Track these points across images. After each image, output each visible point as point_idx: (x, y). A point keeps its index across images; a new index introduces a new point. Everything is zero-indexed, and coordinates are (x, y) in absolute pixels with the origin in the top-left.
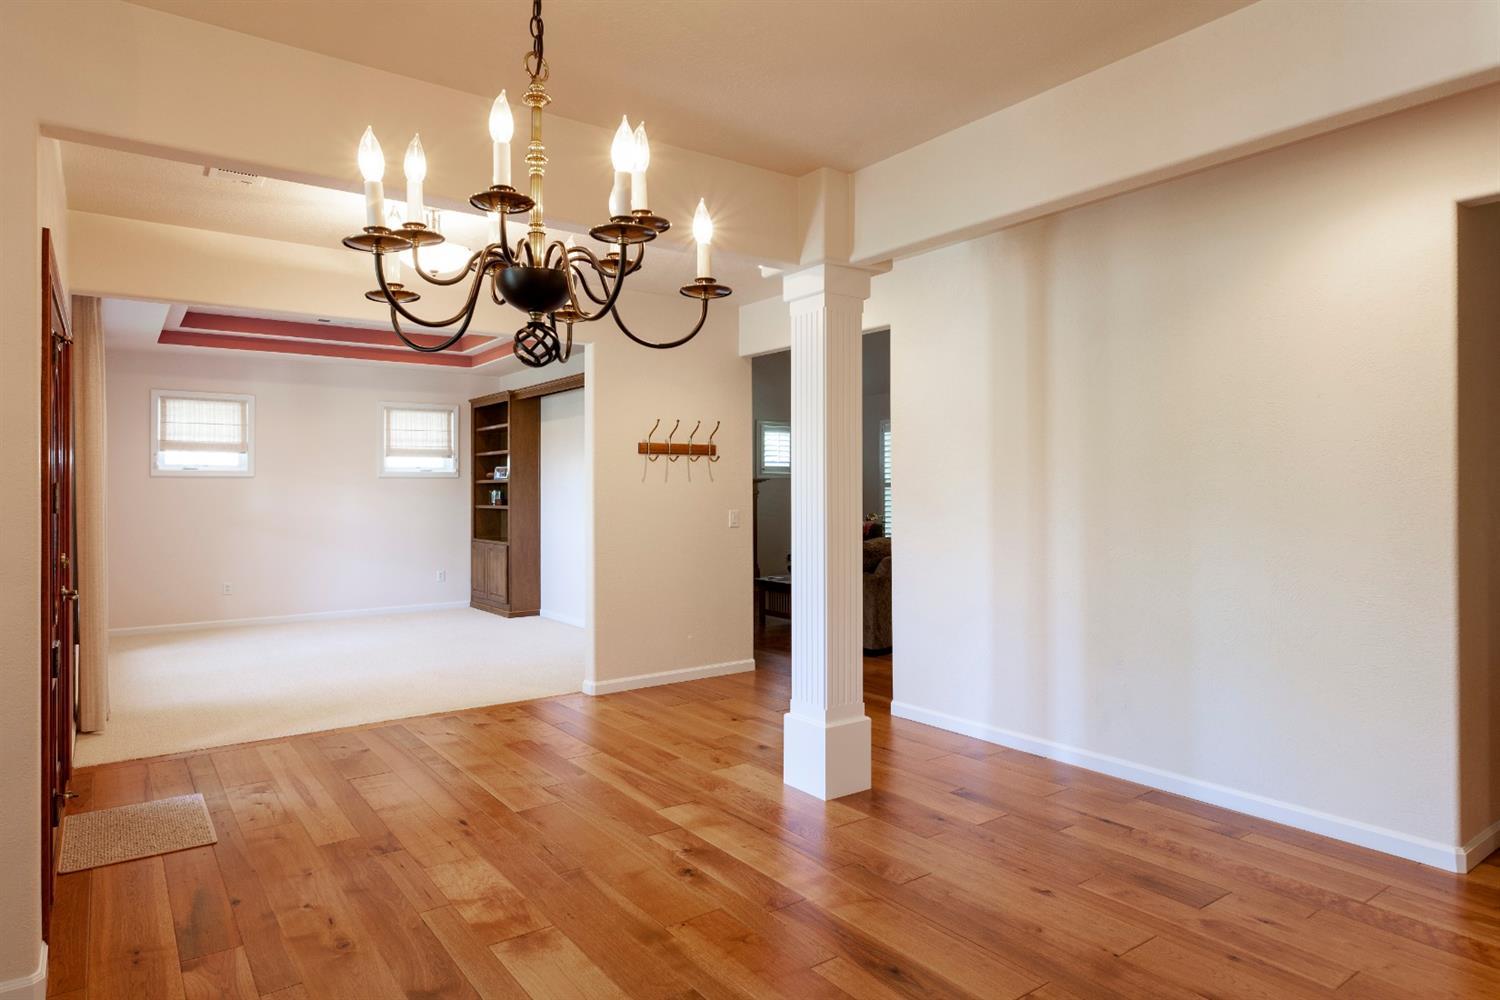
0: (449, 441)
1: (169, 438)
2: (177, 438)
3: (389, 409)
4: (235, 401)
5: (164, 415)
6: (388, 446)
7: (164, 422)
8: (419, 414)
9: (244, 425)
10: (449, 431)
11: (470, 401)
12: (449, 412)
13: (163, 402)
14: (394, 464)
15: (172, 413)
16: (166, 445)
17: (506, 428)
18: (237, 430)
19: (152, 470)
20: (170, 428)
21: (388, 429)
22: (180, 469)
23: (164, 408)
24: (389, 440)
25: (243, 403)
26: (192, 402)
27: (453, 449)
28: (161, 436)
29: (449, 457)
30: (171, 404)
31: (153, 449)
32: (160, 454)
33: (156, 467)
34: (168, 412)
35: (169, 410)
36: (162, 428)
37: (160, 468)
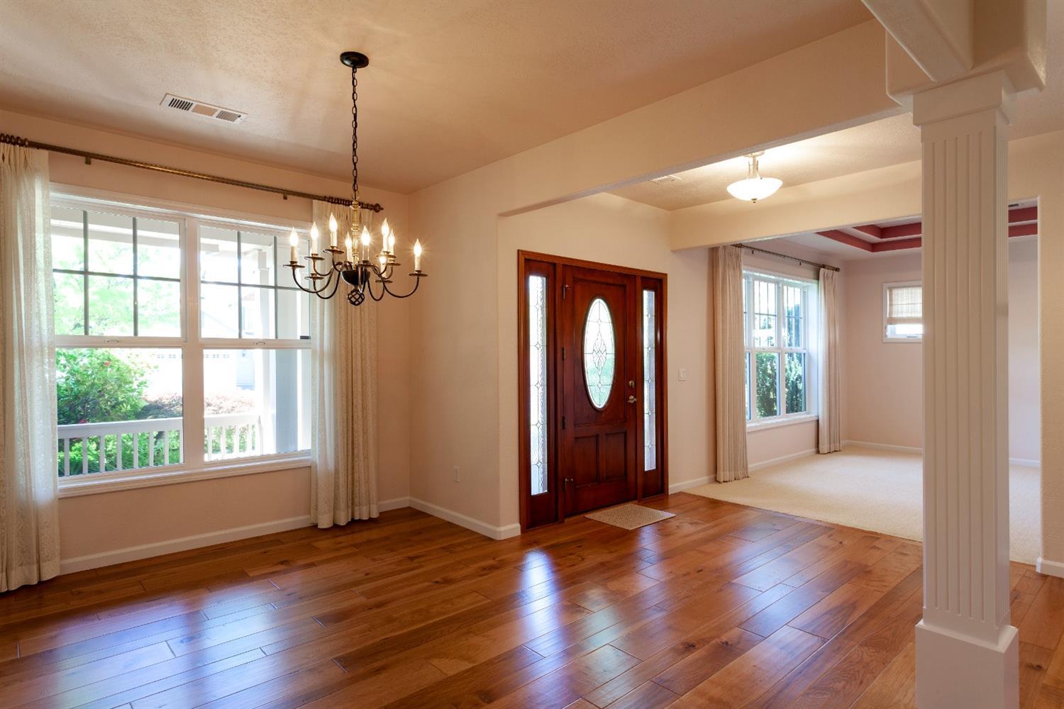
1: (894, 316)
2: (900, 316)
5: (891, 300)
7: (891, 305)
13: (891, 291)
15: (897, 297)
16: (893, 321)
19: (884, 338)
20: (895, 308)
22: (905, 337)
23: (891, 295)
28: (889, 315)
30: (895, 292)
31: (884, 324)
32: (889, 327)
33: (886, 336)
34: (893, 299)
35: (894, 297)
36: (890, 309)
37: (889, 337)
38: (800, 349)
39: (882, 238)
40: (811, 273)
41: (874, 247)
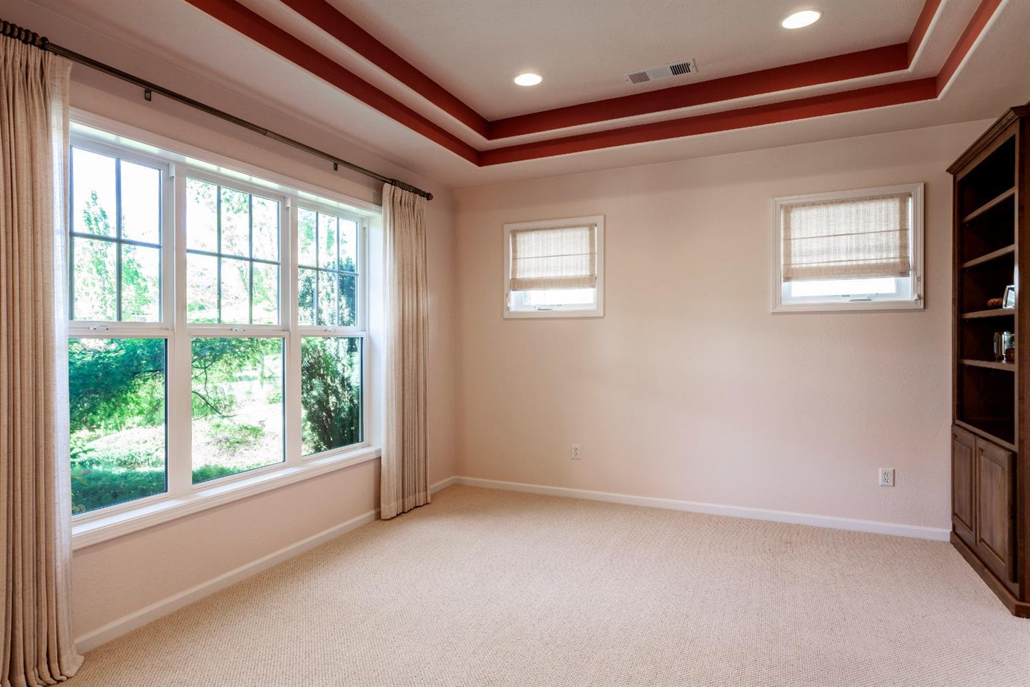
0: (903, 247)
1: (519, 276)
2: (526, 276)
3: (788, 209)
4: (584, 226)
5: (515, 251)
6: (788, 264)
7: (515, 259)
8: (843, 209)
9: (592, 254)
10: (903, 230)
11: (948, 171)
12: (903, 198)
13: (514, 237)
14: (801, 291)
15: (522, 246)
16: (518, 284)
17: (1012, 253)
18: (585, 260)
19: (505, 313)
20: (520, 264)
21: (788, 239)
22: (537, 310)
23: (515, 242)
24: (788, 255)
25: (591, 227)
26: (540, 232)
27: (911, 260)
28: (513, 274)
29: (904, 273)
30: (521, 238)
31: (506, 292)
32: (514, 295)
33: (508, 308)
34: (518, 250)
35: (520, 247)
36: (513, 265)
37: (512, 309)
38: (353, 331)
39: (489, 138)
40: (369, 193)
41: (481, 158)
